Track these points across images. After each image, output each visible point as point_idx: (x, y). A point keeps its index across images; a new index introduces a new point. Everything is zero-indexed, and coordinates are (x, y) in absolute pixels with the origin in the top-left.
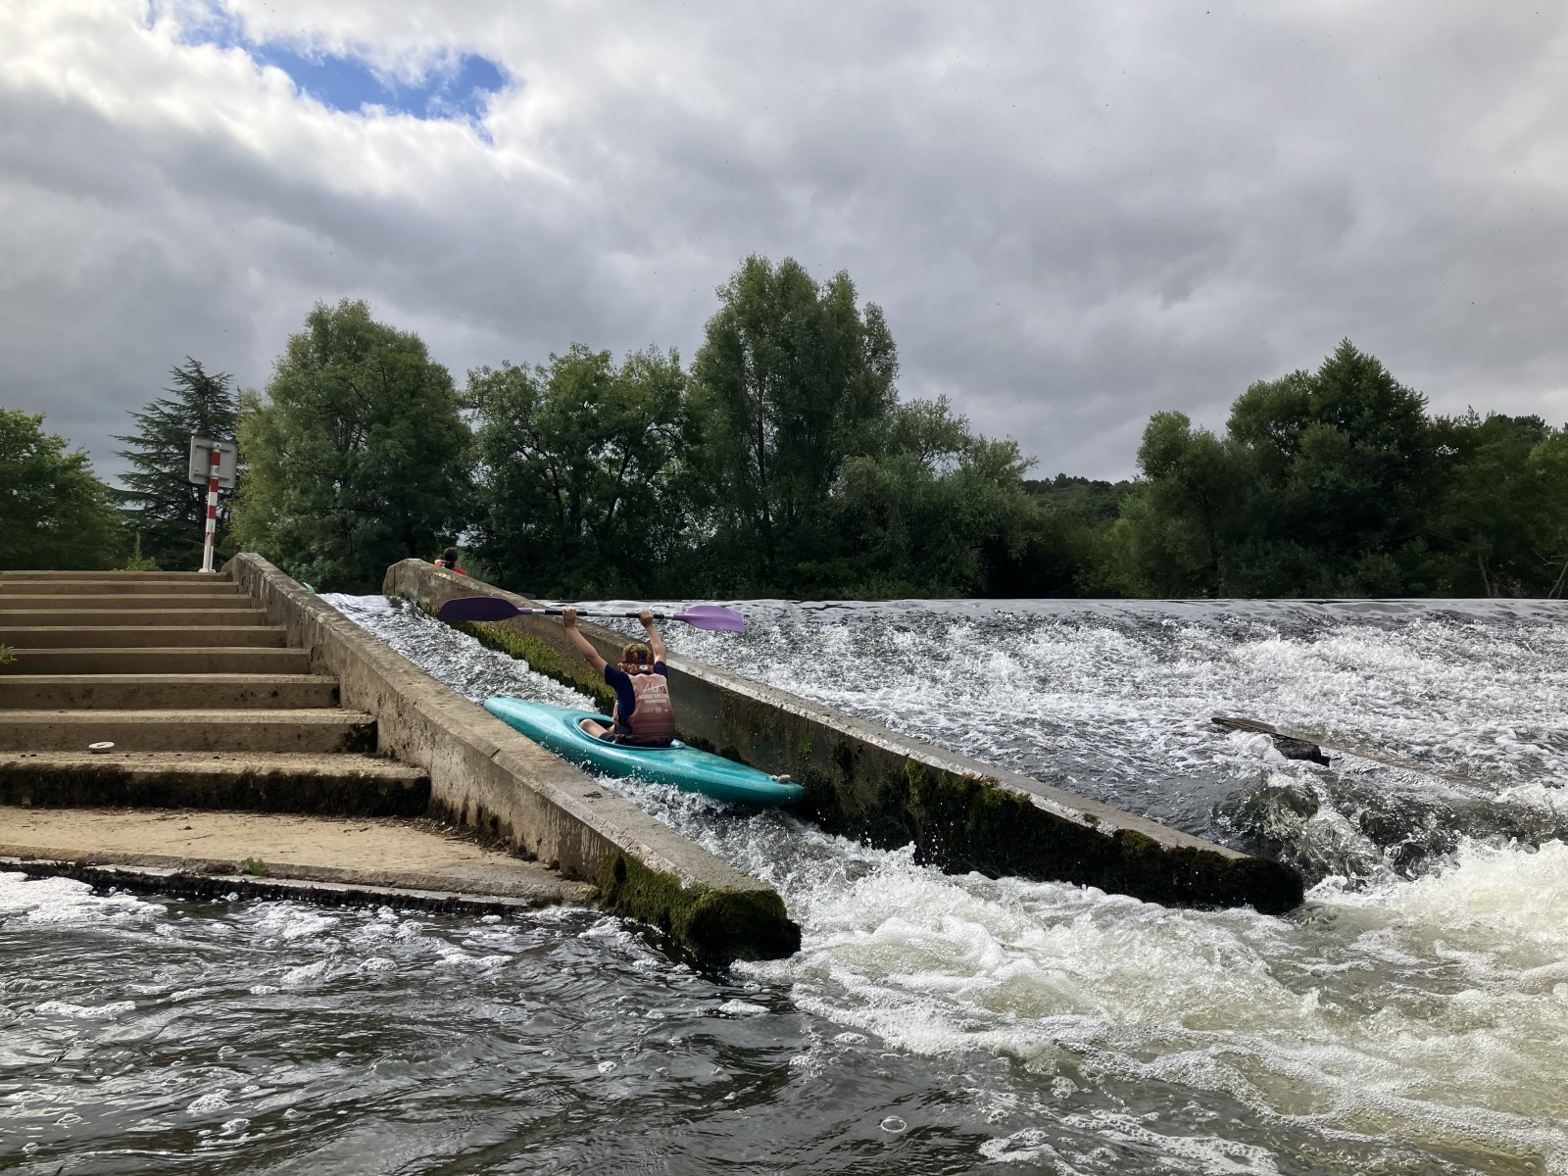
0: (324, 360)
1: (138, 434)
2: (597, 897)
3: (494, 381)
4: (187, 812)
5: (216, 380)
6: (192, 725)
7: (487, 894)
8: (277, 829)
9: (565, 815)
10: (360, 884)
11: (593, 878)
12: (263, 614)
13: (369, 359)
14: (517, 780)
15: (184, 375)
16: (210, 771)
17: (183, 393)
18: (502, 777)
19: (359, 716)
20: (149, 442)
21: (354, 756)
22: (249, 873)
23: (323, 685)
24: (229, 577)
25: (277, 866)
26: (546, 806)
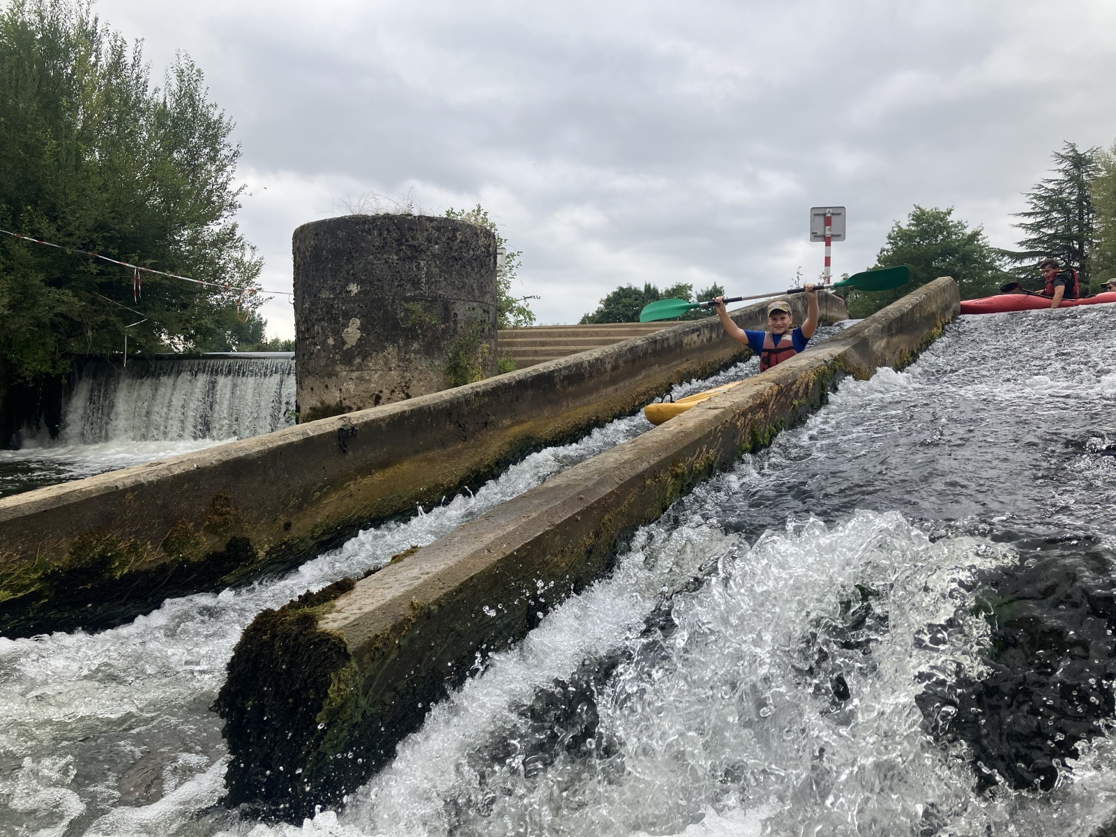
1: (1029, 209)
5: (1088, 154)
15: (1062, 156)
17: (1063, 170)
20: (1037, 213)
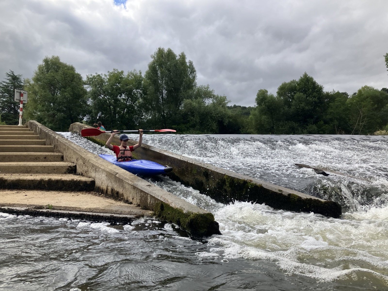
0: (48, 71)
2: (154, 214)
3: (93, 78)
4: (24, 190)
5: (18, 76)
6: (23, 166)
7: (121, 214)
8: (52, 195)
9: (142, 191)
10: (82, 211)
11: (152, 209)
12: (38, 136)
13: (60, 72)
14: (125, 181)
15: (9, 75)
16: (30, 179)
17: (9, 79)
18: (119, 181)
19: (70, 164)
21: (71, 175)
22: (48, 208)
23: (59, 155)
24: (27, 127)
25: (57, 206)
26: (135, 189)
